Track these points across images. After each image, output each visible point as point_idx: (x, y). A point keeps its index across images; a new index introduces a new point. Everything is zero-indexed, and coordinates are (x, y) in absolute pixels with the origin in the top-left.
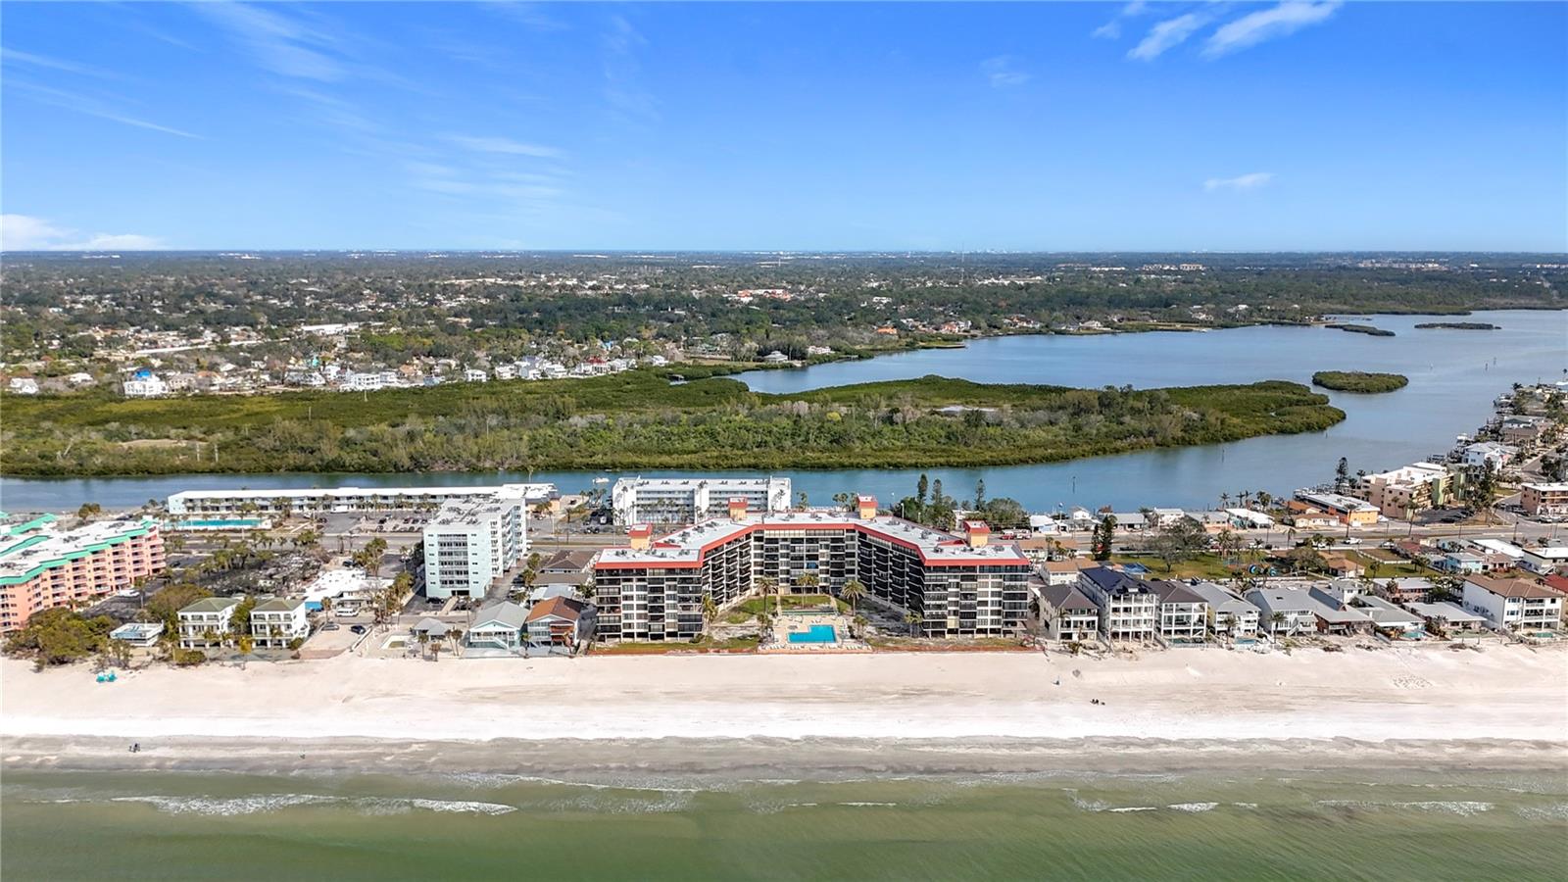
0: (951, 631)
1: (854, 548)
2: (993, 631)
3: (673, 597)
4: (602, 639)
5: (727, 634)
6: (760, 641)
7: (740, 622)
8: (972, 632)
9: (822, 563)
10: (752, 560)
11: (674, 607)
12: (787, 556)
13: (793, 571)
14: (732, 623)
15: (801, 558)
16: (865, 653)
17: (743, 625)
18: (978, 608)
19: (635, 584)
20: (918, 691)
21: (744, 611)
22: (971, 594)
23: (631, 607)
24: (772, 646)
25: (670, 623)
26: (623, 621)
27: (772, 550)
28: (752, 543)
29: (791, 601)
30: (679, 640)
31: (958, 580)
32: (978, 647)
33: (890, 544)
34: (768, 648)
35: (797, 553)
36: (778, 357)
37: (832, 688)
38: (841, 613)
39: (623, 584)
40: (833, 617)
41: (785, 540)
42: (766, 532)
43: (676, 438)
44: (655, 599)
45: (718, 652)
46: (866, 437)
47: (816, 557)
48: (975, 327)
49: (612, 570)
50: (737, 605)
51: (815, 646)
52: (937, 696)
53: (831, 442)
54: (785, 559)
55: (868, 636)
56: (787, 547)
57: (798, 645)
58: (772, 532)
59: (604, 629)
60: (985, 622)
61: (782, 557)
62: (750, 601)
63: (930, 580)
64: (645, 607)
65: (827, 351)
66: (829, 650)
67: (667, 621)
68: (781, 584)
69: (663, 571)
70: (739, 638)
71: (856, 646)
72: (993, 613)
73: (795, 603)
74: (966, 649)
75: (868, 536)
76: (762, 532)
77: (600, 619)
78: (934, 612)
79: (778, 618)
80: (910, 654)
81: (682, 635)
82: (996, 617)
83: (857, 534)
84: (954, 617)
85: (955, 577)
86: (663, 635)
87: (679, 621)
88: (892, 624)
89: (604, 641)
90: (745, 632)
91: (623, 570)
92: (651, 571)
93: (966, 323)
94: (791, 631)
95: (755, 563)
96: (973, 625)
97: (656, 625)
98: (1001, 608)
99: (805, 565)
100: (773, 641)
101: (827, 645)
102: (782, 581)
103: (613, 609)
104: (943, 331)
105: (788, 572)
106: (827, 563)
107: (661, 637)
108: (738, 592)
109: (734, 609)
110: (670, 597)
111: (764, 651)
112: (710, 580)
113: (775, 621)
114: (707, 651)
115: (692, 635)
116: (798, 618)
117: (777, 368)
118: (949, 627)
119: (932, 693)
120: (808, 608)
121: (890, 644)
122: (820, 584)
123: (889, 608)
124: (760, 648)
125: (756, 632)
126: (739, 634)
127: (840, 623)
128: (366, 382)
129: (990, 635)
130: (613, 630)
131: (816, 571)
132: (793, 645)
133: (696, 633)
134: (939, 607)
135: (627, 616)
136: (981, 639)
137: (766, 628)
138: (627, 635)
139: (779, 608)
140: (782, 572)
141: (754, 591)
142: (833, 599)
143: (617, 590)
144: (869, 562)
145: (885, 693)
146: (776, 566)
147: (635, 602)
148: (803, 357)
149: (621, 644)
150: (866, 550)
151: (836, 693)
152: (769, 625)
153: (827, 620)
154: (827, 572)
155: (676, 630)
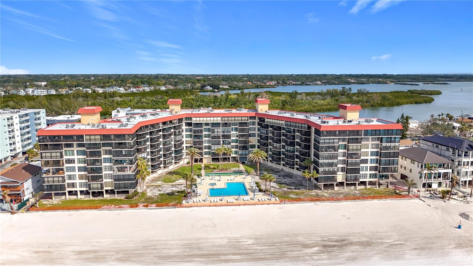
0: (341, 184)
1: (255, 130)
2: (371, 183)
3: (110, 160)
4: (49, 196)
5: (160, 190)
6: (185, 196)
7: (172, 182)
8: (354, 184)
9: (233, 141)
10: (184, 139)
11: (111, 168)
12: (209, 136)
13: (213, 147)
14: (166, 182)
15: (219, 137)
16: (274, 204)
17: (174, 183)
18: (361, 165)
19: (75, 149)
20: (337, 241)
21: (176, 174)
22: (355, 154)
23: (73, 169)
24: (195, 199)
25: (108, 182)
26: (67, 181)
27: (198, 131)
28: (184, 127)
29: (212, 167)
30: (116, 196)
31: (346, 143)
32: (363, 197)
33: (283, 122)
34: (191, 202)
35: (216, 134)
36: (209, 88)
37: (250, 242)
38: (248, 173)
39: (65, 149)
40: (243, 176)
41: (207, 124)
42: (194, 119)
43: (161, 103)
44: (94, 162)
45: (147, 206)
46: (247, 103)
47: (229, 137)
48: (278, 83)
49: (54, 137)
50: (172, 170)
51: (231, 199)
52: (357, 247)
53: (231, 105)
54: (207, 139)
55: (272, 190)
56: (209, 130)
57: (217, 199)
58: (198, 119)
59: (50, 188)
60: (365, 176)
61: (205, 137)
62: (182, 168)
63: (324, 143)
64: (85, 169)
65: (227, 87)
66: (244, 202)
67: (105, 180)
68: (204, 156)
69: (99, 137)
70: (168, 194)
71: (266, 197)
72: (371, 169)
73: (214, 168)
74: (355, 198)
75: (266, 120)
76: (190, 119)
77: (46, 179)
78: (327, 169)
79: (202, 178)
80: (312, 204)
81: (118, 193)
82: (373, 172)
83: (257, 121)
84: (341, 173)
85: (344, 140)
86: (103, 192)
87: (115, 180)
88: (288, 180)
89: (52, 198)
90: (174, 189)
91: (64, 136)
92: (88, 137)
93: (275, 82)
94: (211, 187)
95: (186, 141)
96: (356, 179)
97: (95, 185)
98: (378, 165)
99: (222, 142)
100: (196, 195)
101: (242, 197)
102: (206, 153)
103: (57, 171)
104: (267, 84)
105: (209, 148)
106: (236, 141)
107: (101, 194)
108: (173, 161)
109: (170, 173)
110: (106, 160)
111: (187, 204)
112: (149, 150)
113: (199, 180)
114: (137, 206)
115: (127, 192)
116: (217, 178)
117: (208, 91)
118: (338, 181)
119: (352, 244)
120: (223, 172)
121: (292, 196)
122: (232, 155)
123: (282, 170)
124: (184, 202)
125: (183, 189)
126: (169, 190)
127: (249, 181)
128: (40, 93)
129: (368, 187)
130: (59, 190)
131: (229, 146)
132: (212, 199)
133: (132, 191)
134: (331, 165)
135: (70, 177)
136: (362, 189)
137: (191, 185)
138: (70, 193)
139: (203, 172)
140: (206, 147)
141: (186, 161)
142: (241, 165)
143: (59, 154)
144: (267, 138)
145: (305, 246)
146: (201, 143)
147: (76, 165)
148: (218, 88)
149: (66, 201)
150: (264, 131)
151: (255, 247)
152: (193, 184)
153: (239, 179)
154: (237, 147)
155: (113, 188)
